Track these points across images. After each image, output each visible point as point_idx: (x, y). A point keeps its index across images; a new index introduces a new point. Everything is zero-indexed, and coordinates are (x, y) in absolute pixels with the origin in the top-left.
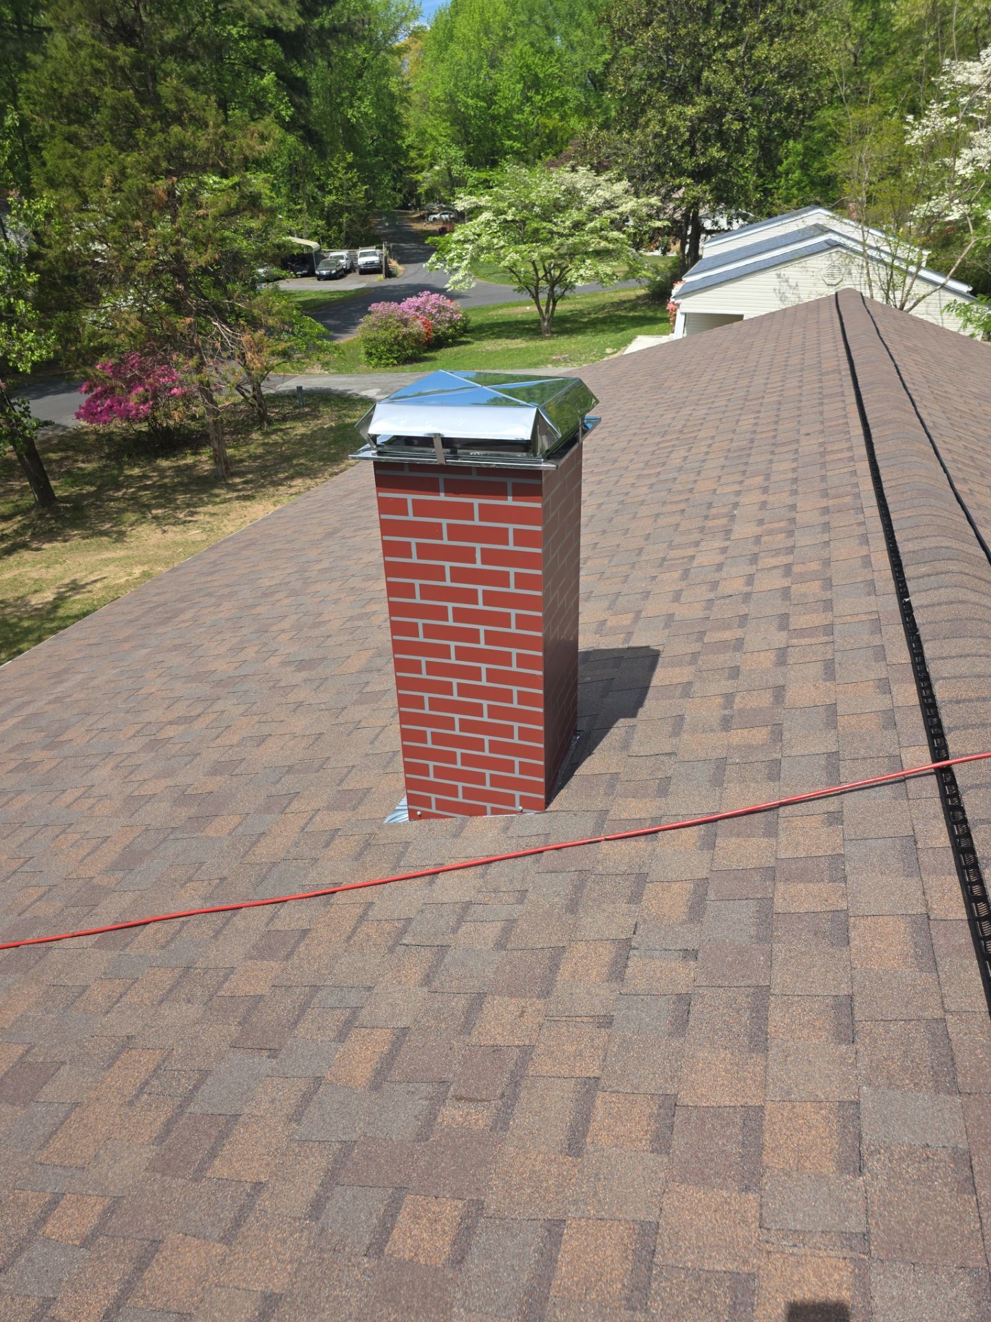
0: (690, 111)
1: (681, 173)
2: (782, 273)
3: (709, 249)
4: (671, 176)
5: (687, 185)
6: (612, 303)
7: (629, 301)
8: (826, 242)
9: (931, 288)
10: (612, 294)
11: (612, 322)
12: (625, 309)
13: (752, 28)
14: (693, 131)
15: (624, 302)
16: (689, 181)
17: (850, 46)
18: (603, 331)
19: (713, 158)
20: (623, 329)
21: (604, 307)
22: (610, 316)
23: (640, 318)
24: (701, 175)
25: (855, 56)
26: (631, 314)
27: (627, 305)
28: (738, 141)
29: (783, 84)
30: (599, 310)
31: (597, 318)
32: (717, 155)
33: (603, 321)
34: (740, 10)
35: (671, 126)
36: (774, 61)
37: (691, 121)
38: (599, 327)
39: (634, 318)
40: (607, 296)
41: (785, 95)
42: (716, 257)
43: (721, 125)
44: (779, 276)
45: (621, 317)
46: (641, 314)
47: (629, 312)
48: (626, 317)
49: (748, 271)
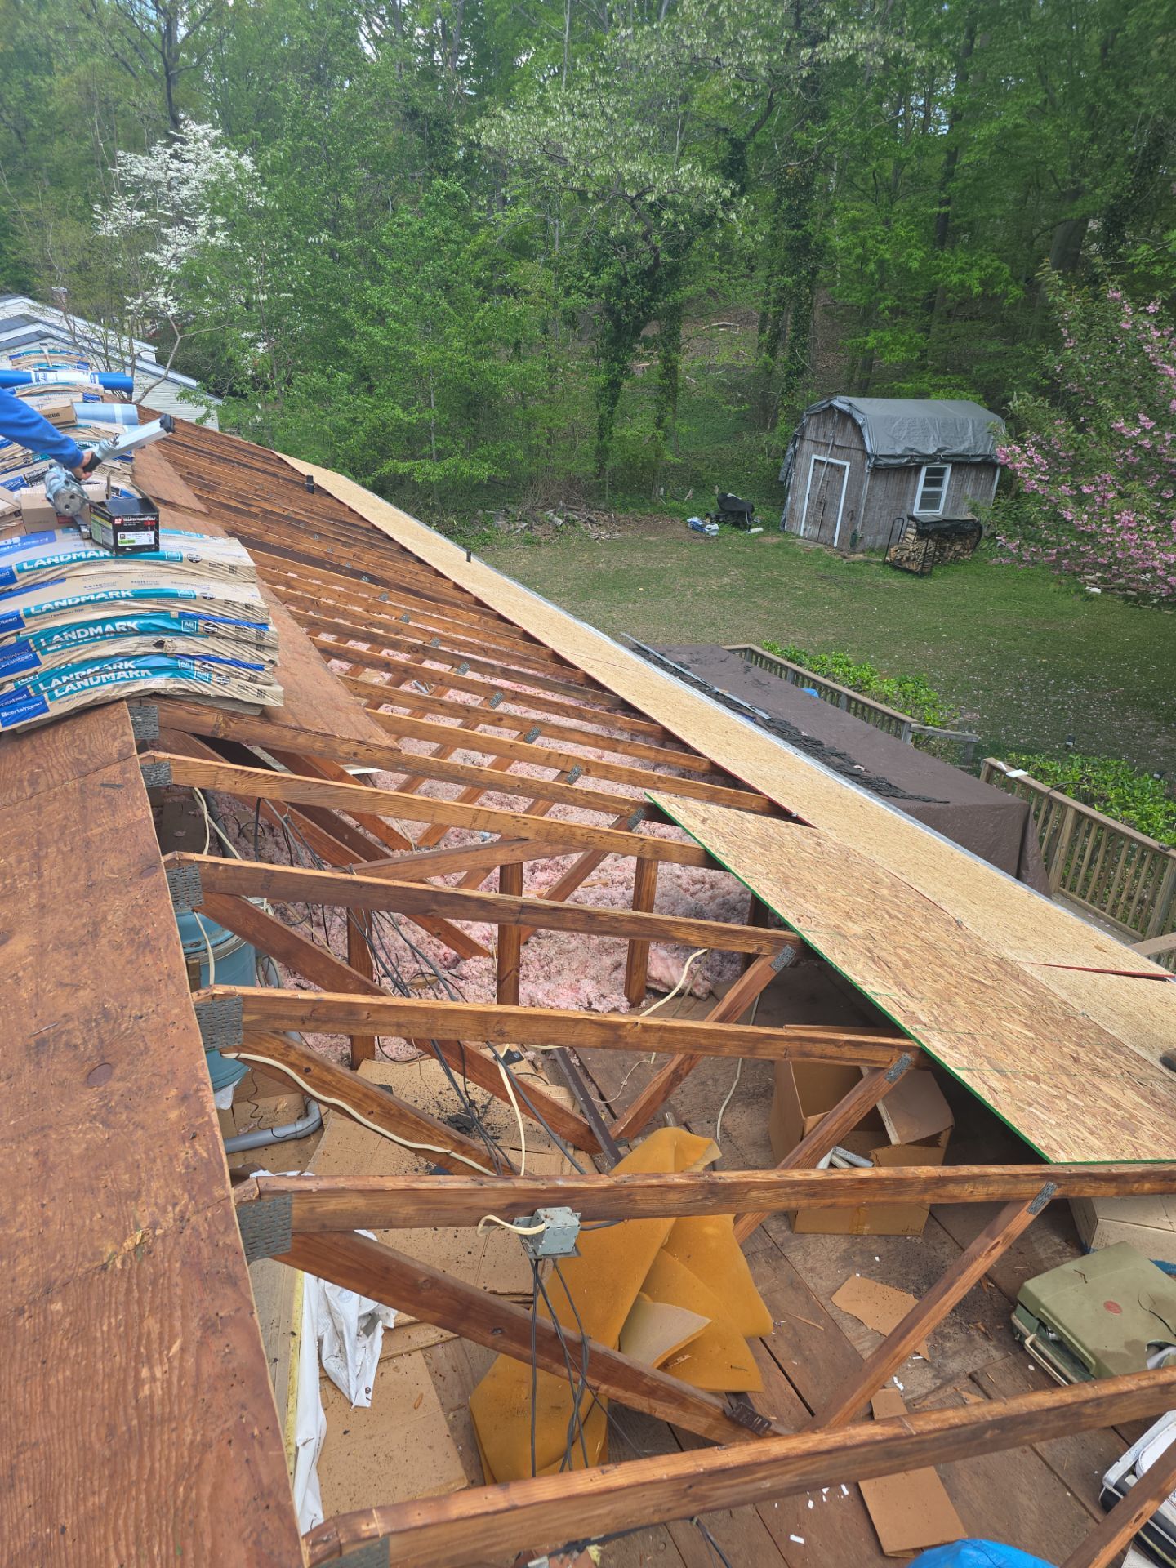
17: (7, 119)
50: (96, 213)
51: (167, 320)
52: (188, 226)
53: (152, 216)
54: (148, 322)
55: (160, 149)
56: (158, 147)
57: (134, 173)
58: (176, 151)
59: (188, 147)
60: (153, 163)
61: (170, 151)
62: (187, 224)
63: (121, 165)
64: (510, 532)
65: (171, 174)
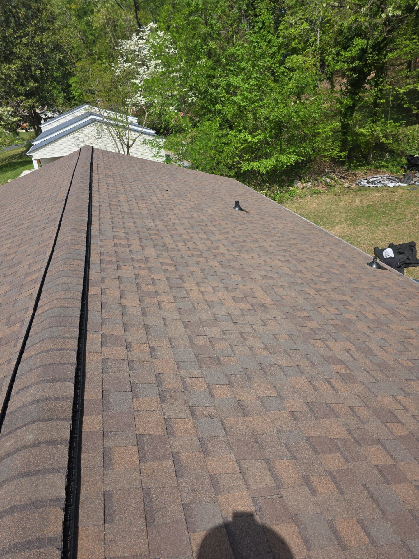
0: (13, 67)
1: (20, 95)
2: (75, 136)
3: (45, 127)
4: (15, 96)
5: (25, 100)
6: (10, 157)
7: (18, 154)
8: (91, 119)
9: (138, 134)
10: (9, 152)
11: (10, 166)
12: (17, 158)
13: (30, 29)
14: (18, 76)
15: (16, 155)
16: (24, 98)
17: (79, 36)
18: (6, 171)
19: (32, 87)
20: (16, 169)
21: (5, 160)
22: (9, 163)
23: (24, 162)
24: (29, 95)
25: (83, 40)
26: (19, 161)
27: (17, 156)
28: (42, 78)
29: (53, 52)
30: (3, 161)
31: (3, 165)
32: (34, 86)
33: (6, 166)
34: (22, 21)
35: (5, 74)
36: (45, 43)
37: (16, 71)
38: (4, 169)
39: (21, 162)
40: (7, 153)
41: (56, 57)
42: (48, 131)
43: (31, 72)
44: (74, 138)
45: (14, 163)
46: (24, 160)
47: (18, 160)
48: (17, 162)
49: (60, 136)
50: (113, 67)
51: (141, 106)
52: (146, 66)
53: (133, 64)
54: (134, 108)
55: (135, 38)
56: (134, 35)
57: (125, 48)
58: (140, 36)
59: (145, 34)
60: (132, 43)
61: (138, 36)
62: (146, 65)
63: (121, 46)
64: (303, 188)
65: (140, 46)
